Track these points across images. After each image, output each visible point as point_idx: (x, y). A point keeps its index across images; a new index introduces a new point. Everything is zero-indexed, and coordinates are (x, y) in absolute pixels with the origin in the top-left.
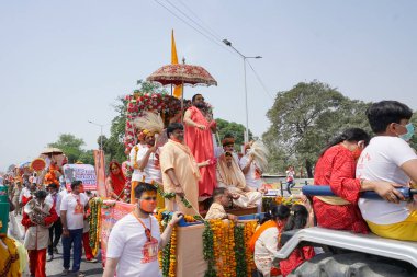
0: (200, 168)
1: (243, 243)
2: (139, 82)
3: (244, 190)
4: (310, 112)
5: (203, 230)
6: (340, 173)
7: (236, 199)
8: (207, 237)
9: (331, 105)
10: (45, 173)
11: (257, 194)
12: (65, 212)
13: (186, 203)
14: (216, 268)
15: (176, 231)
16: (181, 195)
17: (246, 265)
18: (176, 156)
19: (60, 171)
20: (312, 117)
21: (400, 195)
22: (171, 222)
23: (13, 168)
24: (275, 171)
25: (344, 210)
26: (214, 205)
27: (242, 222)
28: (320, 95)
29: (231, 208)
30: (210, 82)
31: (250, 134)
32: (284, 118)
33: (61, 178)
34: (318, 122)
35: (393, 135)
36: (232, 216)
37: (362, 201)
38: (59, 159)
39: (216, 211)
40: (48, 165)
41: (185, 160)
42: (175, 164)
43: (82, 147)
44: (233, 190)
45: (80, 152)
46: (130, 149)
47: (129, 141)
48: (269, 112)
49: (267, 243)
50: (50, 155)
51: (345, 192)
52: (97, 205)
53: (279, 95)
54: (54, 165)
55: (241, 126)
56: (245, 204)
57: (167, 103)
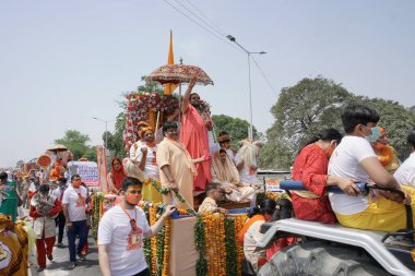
0: (195, 164)
1: (233, 235)
2: (143, 78)
3: (238, 186)
4: (315, 108)
5: (195, 222)
6: (311, 169)
7: (229, 194)
8: (198, 229)
9: (336, 101)
10: (50, 169)
11: (251, 189)
12: (68, 205)
13: (180, 198)
14: (207, 258)
15: (169, 223)
16: (176, 190)
17: (236, 255)
18: (171, 153)
19: (65, 167)
20: (317, 113)
21: (358, 190)
22: (165, 215)
23: (21, 164)
24: (279, 167)
25: (316, 202)
26: (207, 200)
27: (233, 216)
28: (325, 91)
29: (223, 202)
30: (207, 81)
31: (254, 131)
32: (288, 114)
33: (66, 173)
34: (322, 118)
35: (359, 135)
36: (223, 210)
37: (331, 194)
38: (64, 155)
39: (209, 204)
40: (53, 162)
41: (180, 156)
42: (170, 160)
43: (87, 143)
44: (226, 185)
45: (86, 148)
46: (130, 146)
47: (129, 139)
48: (274, 107)
49: (254, 234)
50: (55, 151)
51: (313, 186)
52: (99, 200)
53: (283, 90)
54: (59, 161)
55: (245, 122)
56: (238, 199)
57: (165, 101)
